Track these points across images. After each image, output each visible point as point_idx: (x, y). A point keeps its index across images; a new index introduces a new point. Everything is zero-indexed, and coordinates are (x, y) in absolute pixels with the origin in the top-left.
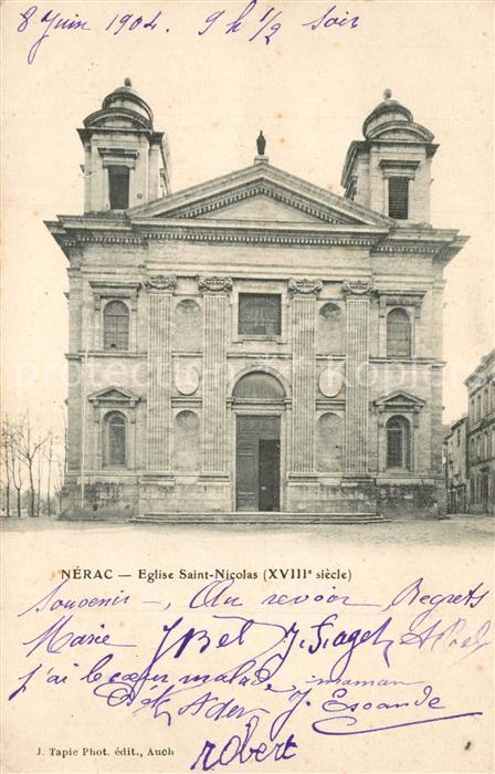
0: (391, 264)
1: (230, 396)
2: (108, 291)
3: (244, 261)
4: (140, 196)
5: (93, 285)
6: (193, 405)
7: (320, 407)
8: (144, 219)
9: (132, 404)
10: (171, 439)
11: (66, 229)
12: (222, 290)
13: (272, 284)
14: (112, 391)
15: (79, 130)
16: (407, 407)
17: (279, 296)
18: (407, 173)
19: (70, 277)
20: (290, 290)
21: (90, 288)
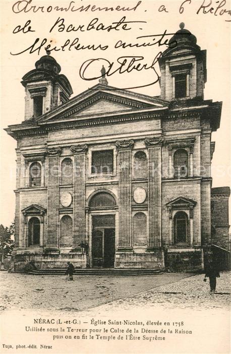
0: (175, 125)
1: (87, 206)
2: (31, 158)
3: (93, 135)
4: (47, 109)
5: (25, 156)
6: (69, 212)
7: (134, 209)
8: (44, 122)
9: (41, 213)
10: (59, 230)
11: (13, 131)
12: (82, 151)
13: (109, 145)
14: (32, 207)
15: (21, 82)
16: (185, 206)
17: (112, 151)
18: (184, 71)
19: (17, 153)
20: (117, 147)
21: (24, 158)
